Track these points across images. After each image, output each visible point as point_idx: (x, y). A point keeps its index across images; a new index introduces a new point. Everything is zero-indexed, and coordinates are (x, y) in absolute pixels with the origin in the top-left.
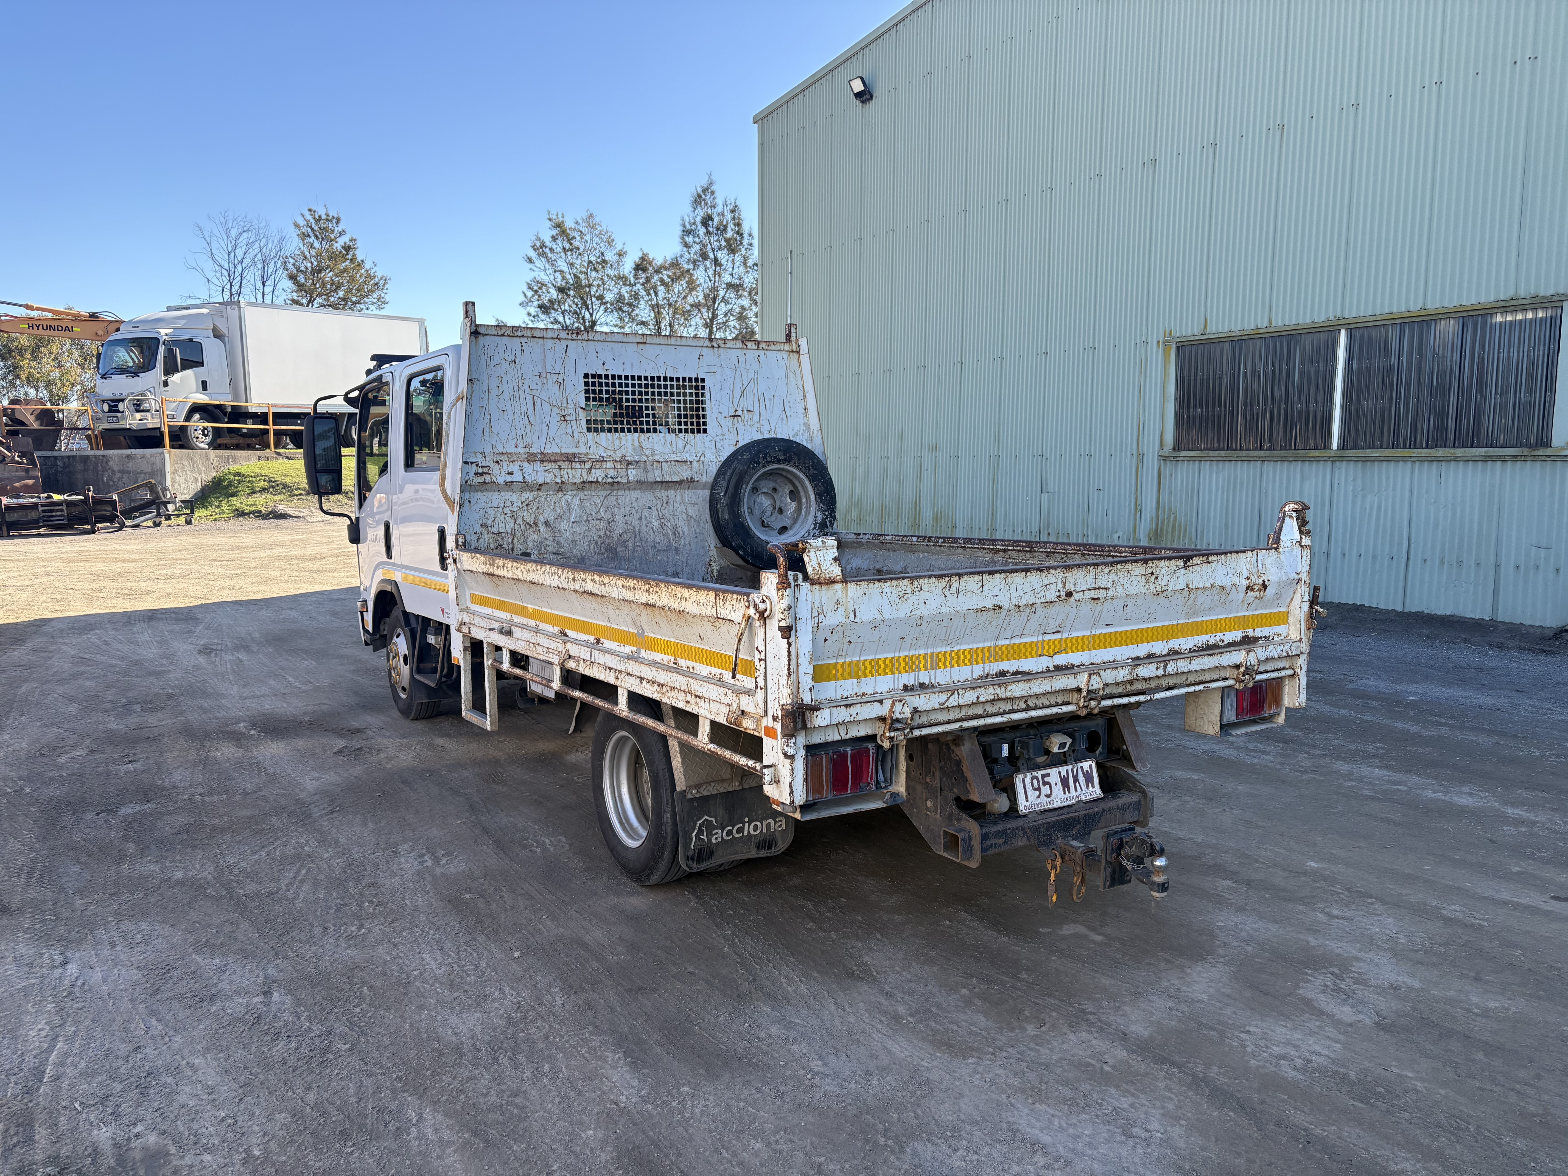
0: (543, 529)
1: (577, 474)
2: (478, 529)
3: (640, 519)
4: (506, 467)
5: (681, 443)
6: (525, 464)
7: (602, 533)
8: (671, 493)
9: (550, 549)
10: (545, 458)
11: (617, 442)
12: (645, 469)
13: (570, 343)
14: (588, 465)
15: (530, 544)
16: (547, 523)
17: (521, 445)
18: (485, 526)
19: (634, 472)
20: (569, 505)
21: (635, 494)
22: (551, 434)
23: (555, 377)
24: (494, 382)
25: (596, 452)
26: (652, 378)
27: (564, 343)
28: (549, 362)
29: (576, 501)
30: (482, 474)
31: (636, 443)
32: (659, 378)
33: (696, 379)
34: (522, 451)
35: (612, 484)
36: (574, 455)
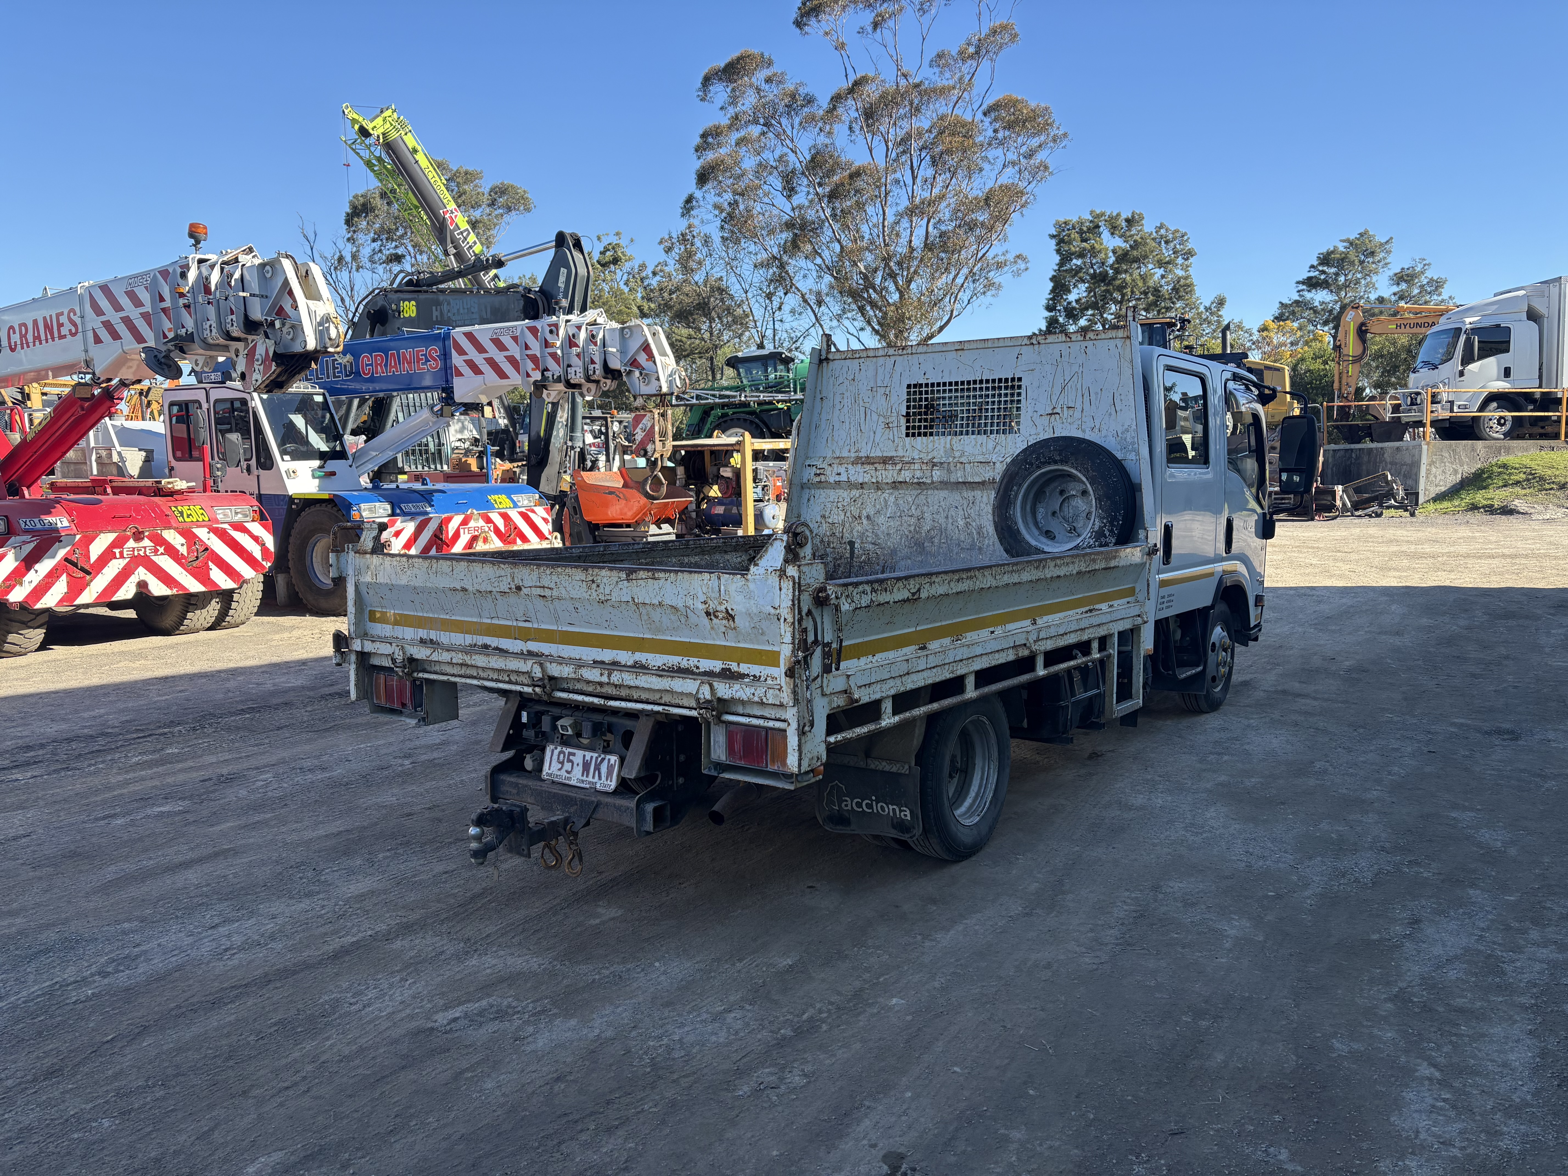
0: (865, 522)
1: (888, 474)
2: (819, 519)
3: (947, 517)
4: (836, 468)
5: (991, 445)
6: (850, 466)
7: (912, 528)
8: (978, 493)
9: (869, 539)
10: (868, 461)
11: (930, 446)
12: (949, 471)
13: (898, 358)
14: (898, 467)
15: (855, 534)
16: (868, 517)
17: (853, 450)
18: (823, 517)
19: (938, 473)
20: (886, 501)
21: (943, 494)
22: (877, 440)
23: (882, 390)
24: (838, 398)
25: (909, 455)
26: (969, 383)
27: (893, 359)
28: (880, 377)
29: (892, 499)
30: (819, 475)
31: (948, 446)
32: (975, 382)
33: (1013, 379)
34: (853, 455)
35: (919, 484)
36: (891, 458)
